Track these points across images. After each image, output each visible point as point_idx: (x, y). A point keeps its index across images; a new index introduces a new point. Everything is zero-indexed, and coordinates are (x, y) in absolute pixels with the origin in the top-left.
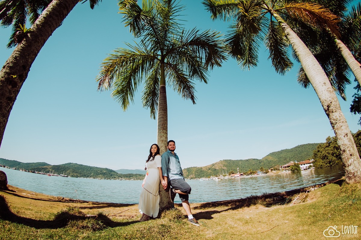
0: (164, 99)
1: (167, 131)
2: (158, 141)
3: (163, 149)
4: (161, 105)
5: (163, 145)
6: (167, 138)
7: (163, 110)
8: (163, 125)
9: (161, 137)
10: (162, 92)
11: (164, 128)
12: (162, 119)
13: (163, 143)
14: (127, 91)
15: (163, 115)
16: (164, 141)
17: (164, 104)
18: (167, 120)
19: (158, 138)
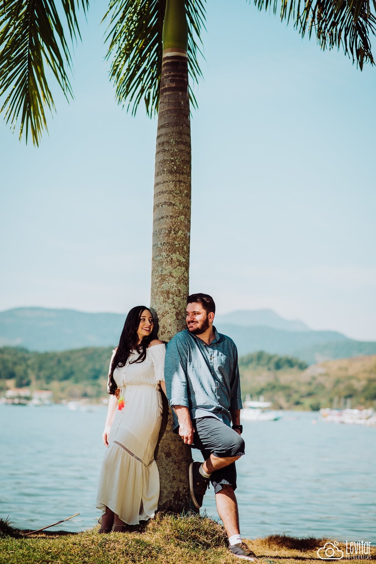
0: (176, 124)
1: (186, 254)
2: (154, 295)
3: (169, 321)
4: (164, 151)
5: (167, 309)
6: (185, 281)
7: (171, 172)
8: (170, 232)
9: (163, 279)
10: (169, 89)
11: (173, 245)
12: (167, 211)
13: (170, 301)
14: (36, 48)
15: (170, 192)
16: (171, 296)
17: (178, 143)
18: (186, 211)
19: (153, 283)
